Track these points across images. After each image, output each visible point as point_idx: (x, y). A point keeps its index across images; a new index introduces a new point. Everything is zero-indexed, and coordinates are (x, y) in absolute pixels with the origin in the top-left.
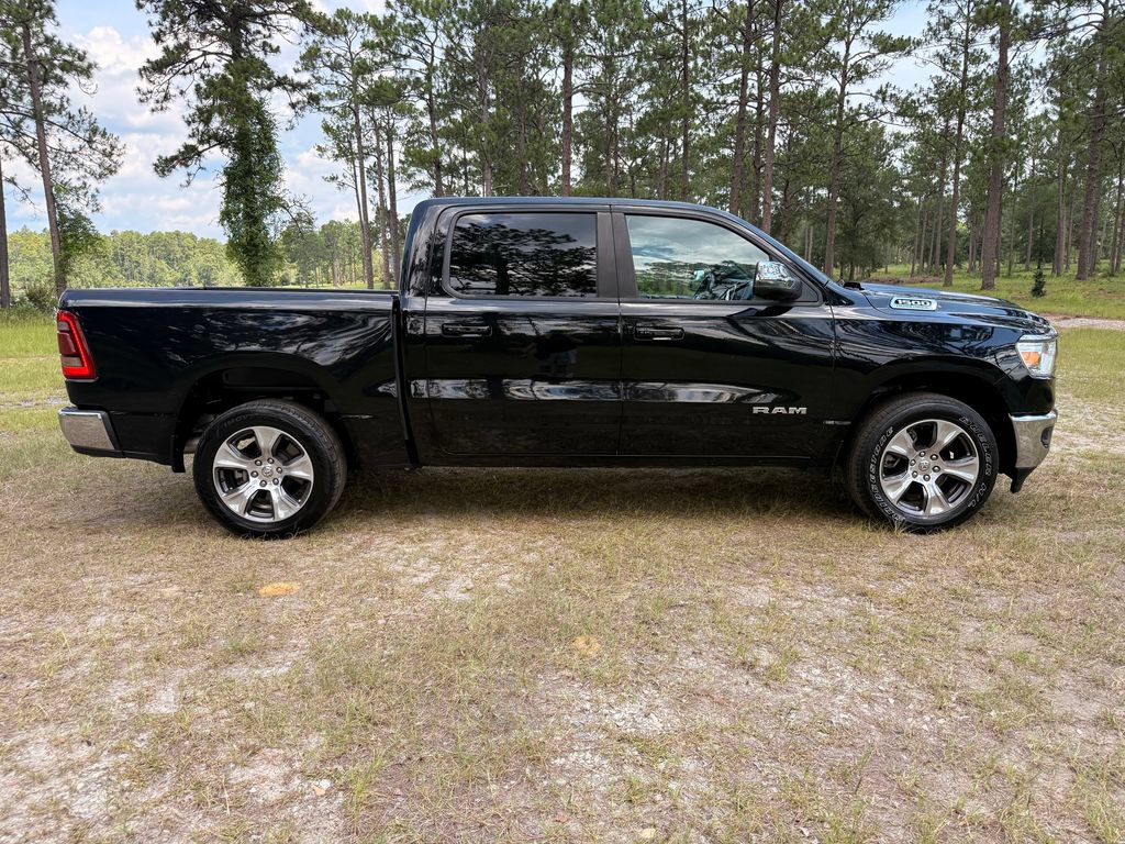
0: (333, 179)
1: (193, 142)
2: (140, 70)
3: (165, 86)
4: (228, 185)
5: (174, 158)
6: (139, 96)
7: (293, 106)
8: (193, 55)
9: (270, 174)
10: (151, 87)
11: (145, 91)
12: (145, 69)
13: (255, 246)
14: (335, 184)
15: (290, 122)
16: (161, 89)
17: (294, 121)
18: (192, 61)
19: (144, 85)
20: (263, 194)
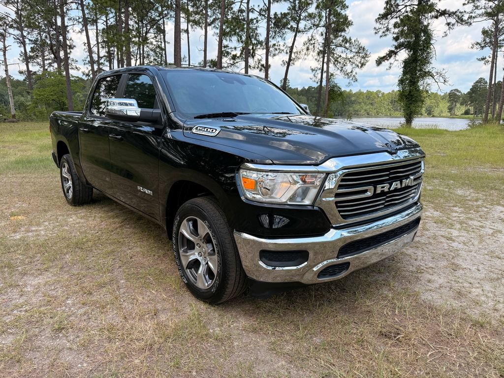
0: (483, 59)
1: (393, 49)
2: (376, 20)
3: (386, 25)
4: (404, 67)
5: (384, 57)
6: (375, 31)
7: (448, 24)
8: (400, 8)
9: (426, 61)
10: (380, 26)
11: (378, 28)
12: (379, 18)
13: (411, 95)
14: (483, 62)
15: (445, 33)
16: (385, 26)
17: (448, 32)
18: (400, 11)
19: (378, 26)
20: (421, 70)
